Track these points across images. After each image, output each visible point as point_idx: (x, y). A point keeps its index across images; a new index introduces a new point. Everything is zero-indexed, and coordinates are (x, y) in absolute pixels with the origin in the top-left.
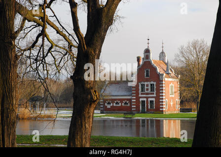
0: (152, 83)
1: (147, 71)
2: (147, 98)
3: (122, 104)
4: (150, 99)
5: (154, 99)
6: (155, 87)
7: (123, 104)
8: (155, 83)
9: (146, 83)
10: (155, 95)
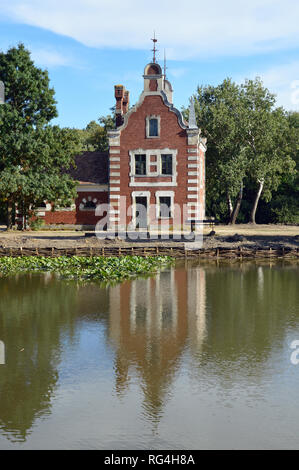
0: (167, 151)
1: (154, 122)
2: (153, 190)
3: (77, 206)
4: (159, 194)
5: (171, 194)
6: (175, 163)
7: (81, 206)
8: (174, 153)
9: (149, 153)
10: (174, 183)
